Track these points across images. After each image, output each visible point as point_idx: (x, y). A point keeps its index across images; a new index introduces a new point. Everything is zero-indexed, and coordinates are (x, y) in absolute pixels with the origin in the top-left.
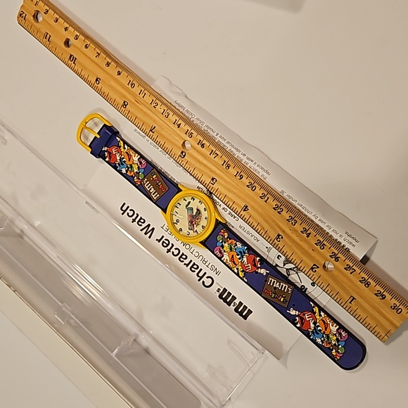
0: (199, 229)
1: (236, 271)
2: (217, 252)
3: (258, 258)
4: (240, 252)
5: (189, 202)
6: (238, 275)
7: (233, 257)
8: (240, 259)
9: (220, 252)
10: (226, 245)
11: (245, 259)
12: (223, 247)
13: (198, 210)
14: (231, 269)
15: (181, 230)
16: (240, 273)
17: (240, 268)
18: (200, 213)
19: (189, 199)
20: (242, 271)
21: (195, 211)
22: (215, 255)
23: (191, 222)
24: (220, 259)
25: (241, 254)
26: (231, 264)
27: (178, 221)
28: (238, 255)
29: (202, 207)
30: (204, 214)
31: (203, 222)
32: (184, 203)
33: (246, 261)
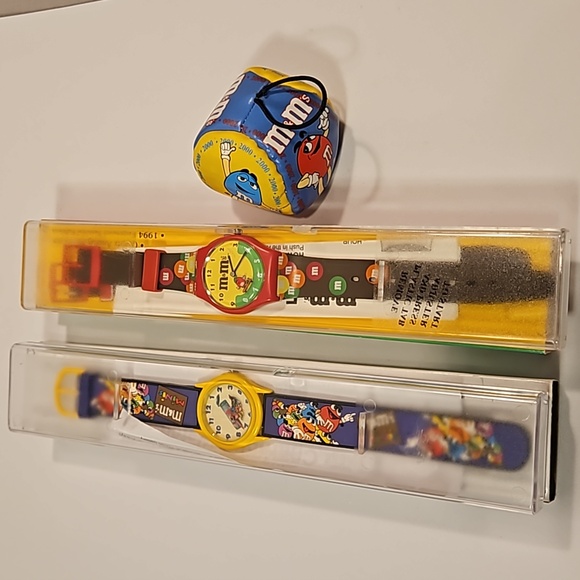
0: (246, 420)
1: (318, 440)
2: (285, 434)
3: (333, 406)
4: (308, 414)
5: (218, 397)
6: (323, 443)
7: (304, 426)
8: (313, 422)
9: (288, 431)
10: (288, 416)
11: (319, 418)
12: (286, 422)
13: (231, 398)
14: (310, 442)
15: (228, 436)
16: (324, 439)
17: (320, 433)
18: (236, 400)
19: (215, 394)
20: (325, 435)
21: (230, 402)
22: (284, 438)
23: (233, 418)
24: (292, 439)
25: (311, 415)
26: (307, 436)
27: (218, 428)
28: (308, 419)
29: (234, 392)
30: (242, 398)
31: (246, 408)
32: (212, 402)
33: (321, 420)
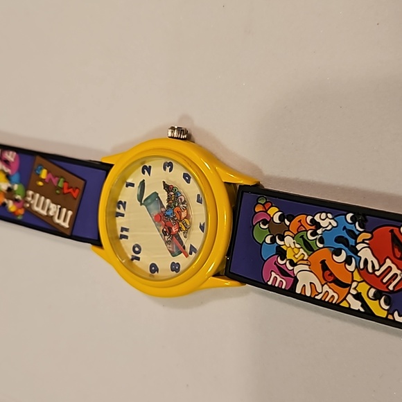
0: (194, 238)
1: (356, 305)
2: (275, 278)
4: (339, 239)
5: (143, 184)
6: (368, 314)
7: (324, 267)
8: (348, 261)
9: (283, 272)
10: (289, 240)
11: (365, 253)
12: (282, 253)
13: (168, 188)
14: (336, 307)
15: (154, 268)
16: (373, 305)
17: (363, 288)
18: (177, 194)
19: (136, 177)
20: (377, 297)
21: (163, 196)
22: (272, 288)
23: (167, 232)
24: (290, 292)
25: (346, 242)
26: (331, 293)
27: (137, 249)
28: (338, 252)
29: (176, 177)
30: (190, 191)
31: (198, 213)
32: (129, 195)
33: (371, 258)
